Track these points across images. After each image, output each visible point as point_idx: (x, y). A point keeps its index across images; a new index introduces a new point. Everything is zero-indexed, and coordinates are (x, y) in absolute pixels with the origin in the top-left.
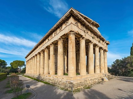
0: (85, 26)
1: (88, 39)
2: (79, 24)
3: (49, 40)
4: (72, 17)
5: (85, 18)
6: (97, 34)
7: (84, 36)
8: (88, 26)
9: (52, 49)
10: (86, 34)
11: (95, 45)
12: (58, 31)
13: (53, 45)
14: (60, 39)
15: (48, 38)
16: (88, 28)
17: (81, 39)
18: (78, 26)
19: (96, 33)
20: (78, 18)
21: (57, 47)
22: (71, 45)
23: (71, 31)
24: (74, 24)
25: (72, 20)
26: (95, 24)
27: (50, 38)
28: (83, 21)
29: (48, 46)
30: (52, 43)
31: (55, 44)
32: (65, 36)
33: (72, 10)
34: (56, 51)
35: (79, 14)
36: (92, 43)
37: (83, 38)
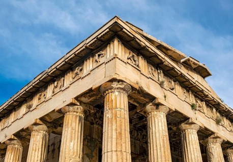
0: (161, 68)
1: (176, 112)
2: (142, 62)
3: (30, 107)
4: (116, 42)
5: (160, 47)
6: (207, 96)
7: (161, 101)
8: (173, 68)
9: (37, 141)
10: (168, 93)
11: (204, 134)
12: (68, 78)
13: (44, 127)
14: (72, 104)
15: (30, 103)
16: (170, 73)
17: (149, 107)
18: (137, 68)
19: (202, 91)
20: (137, 46)
21: (60, 134)
22: (114, 128)
23: (113, 80)
24: (126, 60)
25: (116, 49)
26: (194, 66)
27: (35, 102)
28: (156, 55)
29: (22, 130)
30: (41, 119)
31: (54, 123)
32: (91, 97)
33: (116, 22)
34: (53, 150)
35: (139, 34)
36: (193, 123)
37: (158, 105)
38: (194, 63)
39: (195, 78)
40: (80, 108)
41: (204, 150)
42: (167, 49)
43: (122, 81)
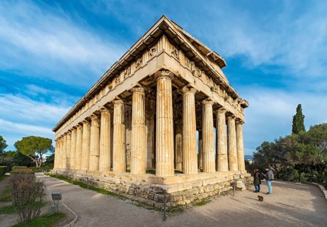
0: (193, 61)
1: (201, 92)
2: (181, 56)
3: (111, 88)
4: (164, 39)
5: (194, 43)
6: (221, 82)
7: (192, 85)
8: (201, 61)
9: (118, 110)
10: (197, 80)
11: (216, 107)
12: (133, 68)
13: (121, 101)
14: (137, 87)
15: (111, 85)
16: (199, 65)
17: (184, 89)
18: (178, 60)
19: (218, 78)
20: (177, 42)
21: (131, 106)
22: (163, 102)
23: (162, 70)
24: (170, 54)
25: (164, 45)
26: (215, 59)
27: (114, 84)
28: (190, 50)
29: (108, 103)
30: (119, 96)
31: (127, 98)
32: (148, 81)
33: (164, 21)
34: (128, 116)
35: (180, 32)
36: (210, 100)
37: (190, 88)
38: (216, 57)
39: (216, 68)
40: (142, 89)
41: (215, 117)
42: (199, 45)
43: (168, 70)
